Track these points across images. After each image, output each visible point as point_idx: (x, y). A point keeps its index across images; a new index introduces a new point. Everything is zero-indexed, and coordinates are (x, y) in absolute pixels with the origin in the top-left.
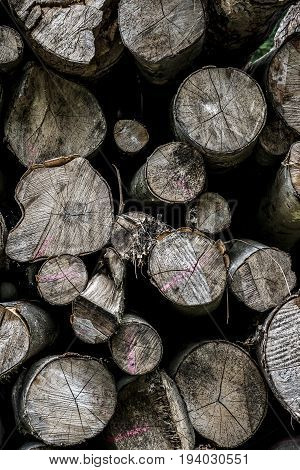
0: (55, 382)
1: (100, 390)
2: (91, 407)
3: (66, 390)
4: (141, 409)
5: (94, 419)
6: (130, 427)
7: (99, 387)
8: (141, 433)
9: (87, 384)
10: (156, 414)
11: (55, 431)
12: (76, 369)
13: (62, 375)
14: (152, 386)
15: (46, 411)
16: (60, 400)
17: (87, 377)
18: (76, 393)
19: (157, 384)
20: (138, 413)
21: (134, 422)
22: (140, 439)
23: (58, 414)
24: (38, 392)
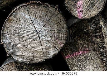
0: (23, 21)
1: (55, 28)
2: (49, 39)
3: (32, 27)
4: (84, 40)
5: (51, 47)
6: (76, 50)
7: (55, 26)
8: (83, 54)
9: (46, 23)
10: (93, 43)
11: (24, 54)
12: (38, 13)
13: (28, 17)
14: (93, 26)
15: (17, 41)
16: (27, 33)
17: (47, 19)
18: (38, 30)
19: (96, 24)
20: (82, 42)
21: (79, 47)
22: (82, 58)
23: (26, 43)
24: (10, 28)
